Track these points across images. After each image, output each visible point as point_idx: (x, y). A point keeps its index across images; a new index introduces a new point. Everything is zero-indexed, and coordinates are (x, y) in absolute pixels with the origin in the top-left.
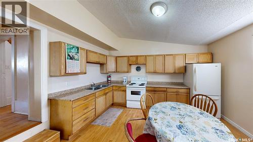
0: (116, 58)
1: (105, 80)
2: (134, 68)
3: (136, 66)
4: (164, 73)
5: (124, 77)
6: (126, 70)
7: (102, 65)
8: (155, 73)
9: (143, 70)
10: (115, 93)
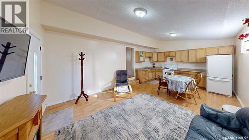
0: (158, 53)
1: (152, 66)
2: (168, 59)
3: (170, 58)
4: (189, 62)
5: (162, 65)
6: (163, 60)
7: (150, 58)
8: (182, 62)
9: (174, 60)
10: (157, 73)
